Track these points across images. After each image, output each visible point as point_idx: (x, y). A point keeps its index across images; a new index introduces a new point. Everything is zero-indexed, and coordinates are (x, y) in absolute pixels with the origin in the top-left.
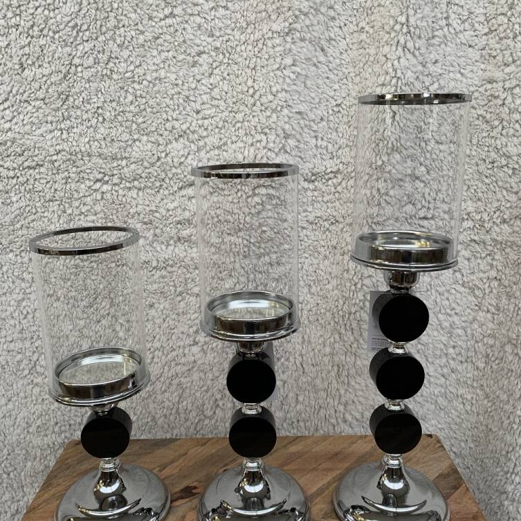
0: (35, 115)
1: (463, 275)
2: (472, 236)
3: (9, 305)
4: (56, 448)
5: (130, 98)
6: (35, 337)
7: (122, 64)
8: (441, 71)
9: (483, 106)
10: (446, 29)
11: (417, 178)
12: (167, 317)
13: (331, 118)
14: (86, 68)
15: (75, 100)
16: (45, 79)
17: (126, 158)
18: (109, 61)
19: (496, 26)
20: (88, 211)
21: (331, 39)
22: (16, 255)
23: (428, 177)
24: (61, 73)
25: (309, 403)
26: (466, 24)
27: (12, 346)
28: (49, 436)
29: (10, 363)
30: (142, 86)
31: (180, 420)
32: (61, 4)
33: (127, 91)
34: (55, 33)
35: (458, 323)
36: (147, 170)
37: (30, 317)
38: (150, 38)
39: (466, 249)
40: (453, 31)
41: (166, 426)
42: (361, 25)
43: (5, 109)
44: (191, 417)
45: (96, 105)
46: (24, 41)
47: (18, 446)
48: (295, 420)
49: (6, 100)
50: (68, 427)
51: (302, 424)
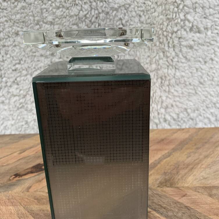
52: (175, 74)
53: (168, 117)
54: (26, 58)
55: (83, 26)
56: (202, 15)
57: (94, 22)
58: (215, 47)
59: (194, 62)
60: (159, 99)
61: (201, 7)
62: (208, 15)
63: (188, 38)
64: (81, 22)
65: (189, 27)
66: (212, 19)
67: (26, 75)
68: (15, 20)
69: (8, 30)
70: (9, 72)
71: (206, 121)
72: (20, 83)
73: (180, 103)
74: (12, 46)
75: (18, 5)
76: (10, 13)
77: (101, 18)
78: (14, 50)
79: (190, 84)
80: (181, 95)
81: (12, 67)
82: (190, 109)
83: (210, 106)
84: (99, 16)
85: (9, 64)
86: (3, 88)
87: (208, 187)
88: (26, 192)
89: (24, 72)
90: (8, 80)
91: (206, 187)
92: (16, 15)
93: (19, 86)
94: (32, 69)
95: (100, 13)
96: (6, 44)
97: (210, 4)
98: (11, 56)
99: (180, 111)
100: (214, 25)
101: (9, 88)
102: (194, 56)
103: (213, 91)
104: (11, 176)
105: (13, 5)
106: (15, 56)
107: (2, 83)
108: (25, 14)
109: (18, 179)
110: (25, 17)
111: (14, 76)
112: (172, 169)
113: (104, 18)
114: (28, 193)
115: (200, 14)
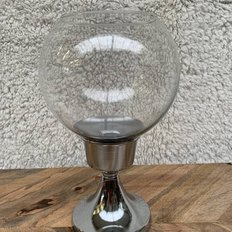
52: (174, 113)
53: (169, 153)
54: (34, 96)
55: (88, 68)
56: (198, 59)
57: (98, 65)
58: (211, 87)
59: (192, 101)
60: (160, 135)
61: (196, 52)
62: (203, 58)
63: (185, 80)
64: (86, 64)
65: (186, 70)
66: (208, 62)
67: (34, 112)
68: (25, 62)
69: (19, 70)
70: (17, 109)
71: (206, 156)
72: (27, 120)
73: (180, 139)
74: (21, 85)
75: (28, 48)
76: (21, 56)
77: (104, 61)
78: (23, 88)
79: (189, 121)
80: (180, 132)
81: (20, 104)
82: (190, 145)
83: (209, 142)
84: (103, 60)
85: (18, 102)
86: (11, 123)
87: (202, 223)
88: (32, 228)
89: (32, 109)
90: (16, 116)
91: (200, 223)
92: (26, 57)
93: (26, 122)
94: (39, 106)
95: (103, 57)
96: (16, 83)
97: (204, 49)
98: (20, 94)
99: (180, 147)
100: (210, 68)
101: (17, 124)
102: (191, 96)
103: (212, 128)
104: (18, 212)
105: (24, 49)
106: (23, 94)
107: (11, 119)
108: (35, 57)
109: (25, 214)
110: (34, 59)
111: (22, 113)
112: (169, 206)
113: (107, 61)
114: (35, 228)
115: (196, 58)
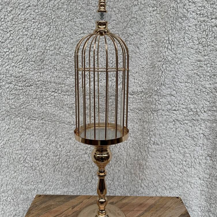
0: (31, 67)
1: (189, 133)
2: (193, 118)
3: (17, 137)
4: (32, 190)
5: (67, 62)
6: (26, 149)
7: (64, 50)
8: (182, 57)
9: (196, 70)
10: (183, 42)
11: (172, 95)
12: (76, 143)
13: (140, 72)
14: (51, 51)
15: (46, 62)
16: (35, 54)
17: (64, 84)
18: (59, 48)
19: (202, 42)
20: (49, 103)
21: (141, 44)
22: (21, 118)
23: (176, 95)
24: (42, 52)
25: (128, 179)
26: (191, 40)
27: (17, 152)
28: (29, 186)
29: (16, 158)
30: (71, 58)
31: (79, 183)
32: (43, 28)
33: (65, 60)
34: (40, 38)
35: (187, 151)
36: (71, 89)
37: (24, 141)
38: (75, 41)
39: (190, 123)
40: (186, 43)
41: (73, 185)
42: (152, 39)
43: (20, 64)
44: (83, 182)
45: (54, 64)
46: (29, 40)
47: (18, 189)
48: (122, 186)
49: (21, 61)
50: (36, 183)
51: (125, 187)
